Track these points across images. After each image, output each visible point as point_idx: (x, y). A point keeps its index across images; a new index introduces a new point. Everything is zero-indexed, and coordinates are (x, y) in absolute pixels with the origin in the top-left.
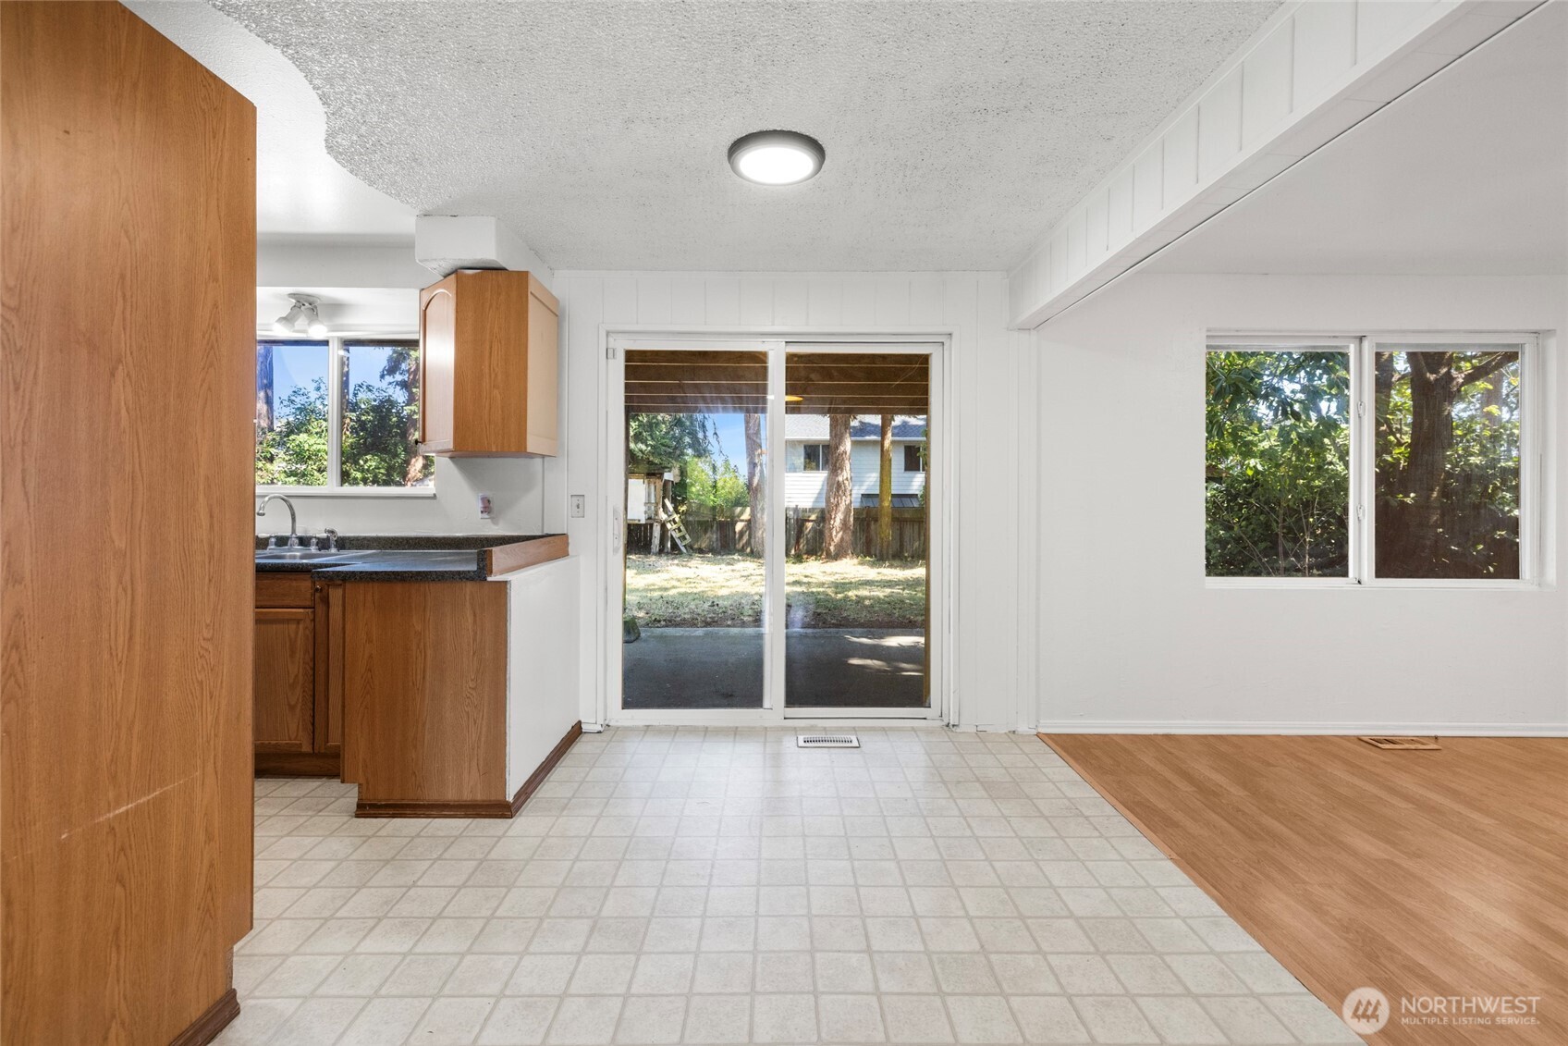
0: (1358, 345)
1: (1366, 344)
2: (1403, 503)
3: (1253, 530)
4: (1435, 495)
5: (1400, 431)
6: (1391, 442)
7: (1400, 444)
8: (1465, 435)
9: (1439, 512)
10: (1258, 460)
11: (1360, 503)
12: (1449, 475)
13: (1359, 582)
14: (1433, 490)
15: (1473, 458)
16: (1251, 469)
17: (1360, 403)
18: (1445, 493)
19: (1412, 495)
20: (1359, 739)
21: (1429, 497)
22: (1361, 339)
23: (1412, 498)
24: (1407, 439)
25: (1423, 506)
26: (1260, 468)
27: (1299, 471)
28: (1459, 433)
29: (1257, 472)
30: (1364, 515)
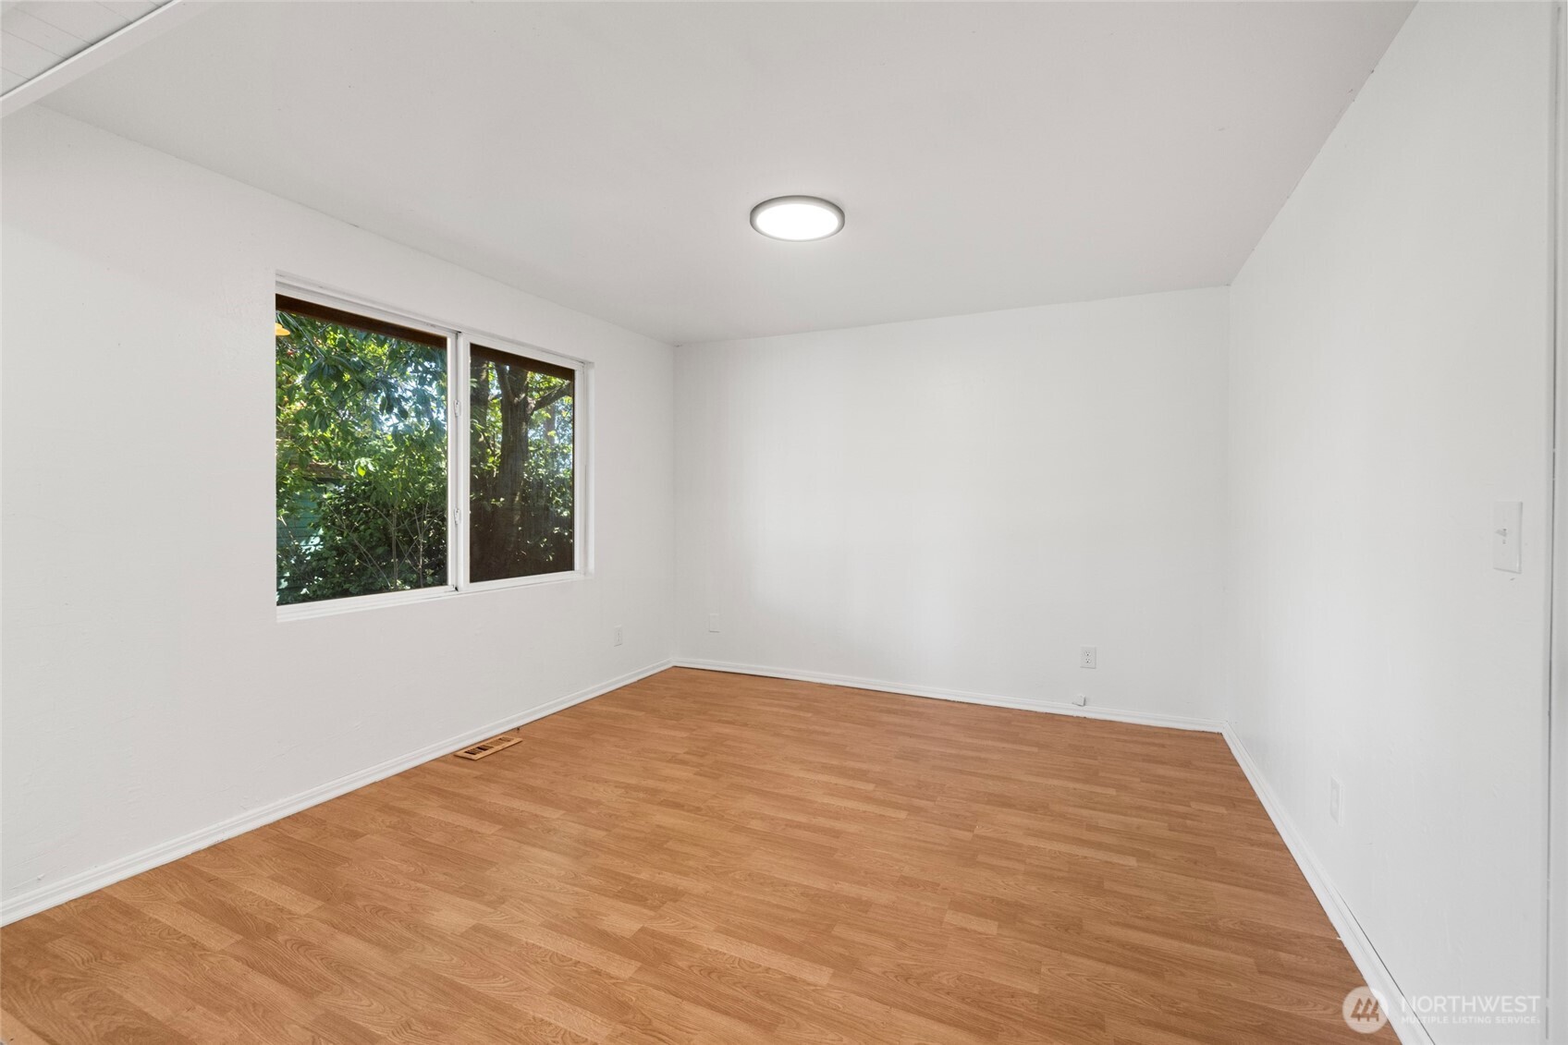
0: (454, 340)
1: (461, 340)
2: (494, 506)
3: (371, 535)
4: (517, 499)
5: (494, 445)
6: (487, 453)
7: (494, 455)
8: (536, 451)
9: (520, 513)
10: (368, 460)
11: (457, 507)
12: (527, 482)
13: (456, 589)
14: (515, 495)
15: (540, 470)
16: (362, 468)
17: (457, 402)
18: (524, 499)
19: (502, 499)
20: (455, 755)
21: (513, 500)
22: (458, 333)
23: (502, 503)
24: (498, 451)
25: (510, 507)
26: (371, 468)
27: (413, 475)
28: (531, 448)
29: (368, 473)
30: (460, 519)
